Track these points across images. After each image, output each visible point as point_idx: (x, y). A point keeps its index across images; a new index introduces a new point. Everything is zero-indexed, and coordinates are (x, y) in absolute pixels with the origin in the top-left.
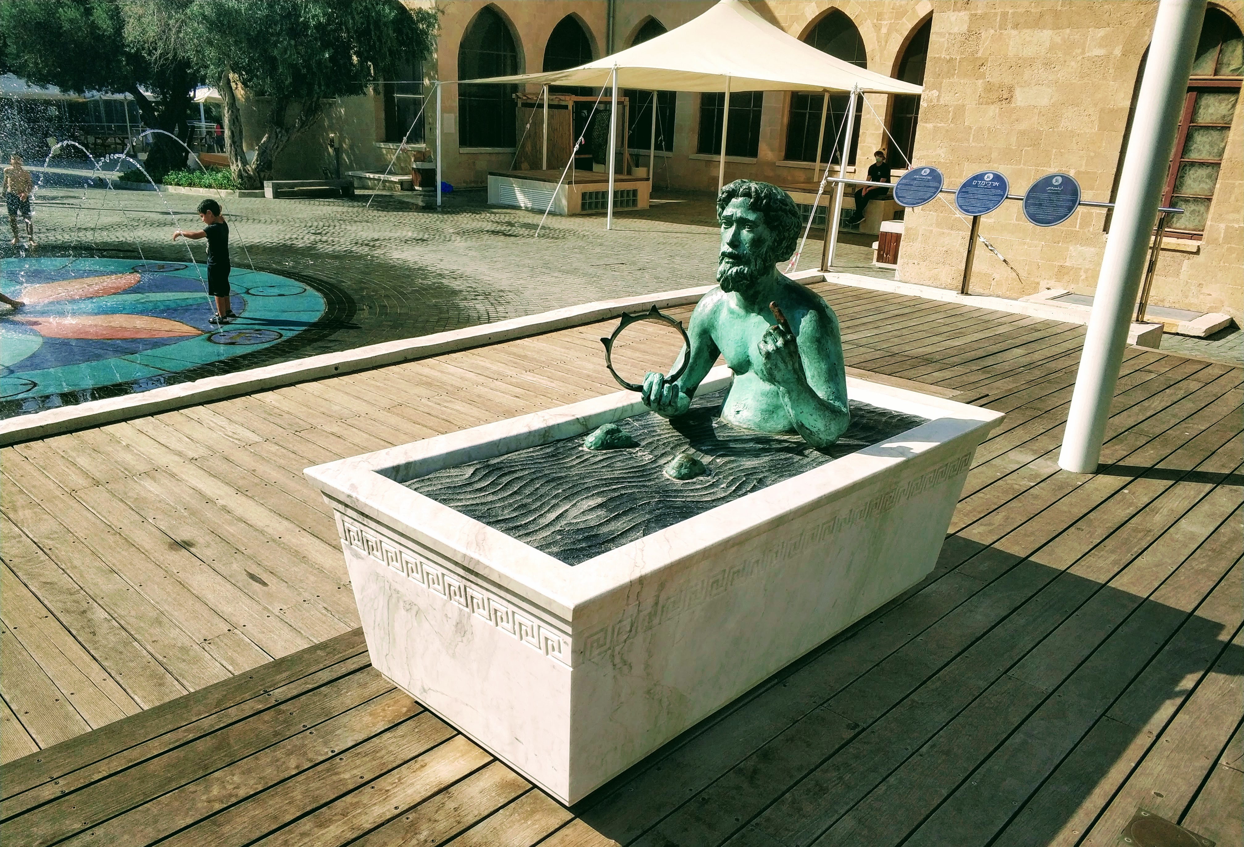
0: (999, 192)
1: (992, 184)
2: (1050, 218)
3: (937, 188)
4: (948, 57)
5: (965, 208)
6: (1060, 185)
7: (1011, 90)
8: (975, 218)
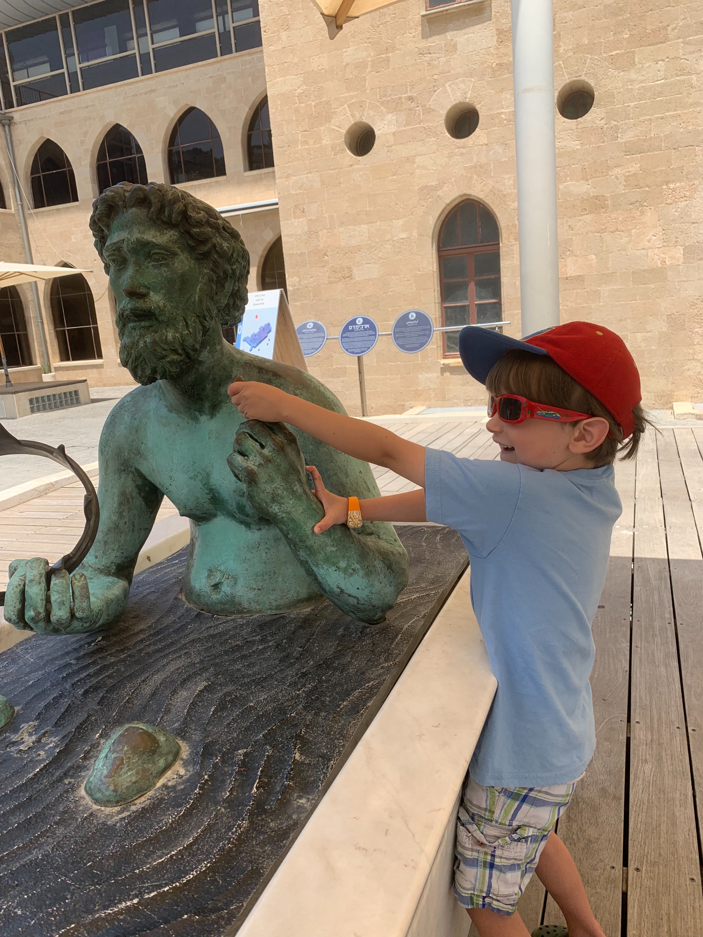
0: (372, 332)
1: (364, 327)
2: (416, 345)
3: (324, 337)
4: (299, 252)
5: (350, 350)
6: (416, 319)
7: (349, 268)
8: (359, 358)
